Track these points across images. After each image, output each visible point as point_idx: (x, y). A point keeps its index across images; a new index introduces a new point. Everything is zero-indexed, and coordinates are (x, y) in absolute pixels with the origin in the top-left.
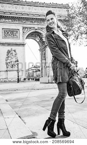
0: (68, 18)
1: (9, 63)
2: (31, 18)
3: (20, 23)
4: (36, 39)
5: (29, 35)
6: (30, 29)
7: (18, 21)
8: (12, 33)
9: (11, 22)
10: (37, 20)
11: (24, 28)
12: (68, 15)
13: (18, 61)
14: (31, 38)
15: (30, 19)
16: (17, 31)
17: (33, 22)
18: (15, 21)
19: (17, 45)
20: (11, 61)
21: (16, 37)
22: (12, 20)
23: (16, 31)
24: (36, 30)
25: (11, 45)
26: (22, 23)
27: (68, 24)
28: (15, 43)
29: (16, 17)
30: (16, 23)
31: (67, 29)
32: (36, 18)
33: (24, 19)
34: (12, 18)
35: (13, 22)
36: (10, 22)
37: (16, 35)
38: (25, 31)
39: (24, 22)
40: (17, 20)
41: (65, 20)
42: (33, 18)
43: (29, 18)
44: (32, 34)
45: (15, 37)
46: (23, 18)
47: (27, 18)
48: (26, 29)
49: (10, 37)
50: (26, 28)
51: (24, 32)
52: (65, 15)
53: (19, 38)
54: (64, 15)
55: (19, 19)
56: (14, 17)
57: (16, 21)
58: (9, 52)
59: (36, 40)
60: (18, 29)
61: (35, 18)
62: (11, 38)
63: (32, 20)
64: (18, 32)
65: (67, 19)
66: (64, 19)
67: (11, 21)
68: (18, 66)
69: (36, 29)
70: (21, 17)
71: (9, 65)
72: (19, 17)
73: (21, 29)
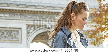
0: (100, 12)
2: (40, 12)
3: (23, 19)
4: (48, 43)
5: (36, 36)
6: (38, 28)
7: (19, 17)
8: (10, 33)
9: (9, 18)
10: (50, 14)
11: (28, 26)
12: (100, 7)
14: (40, 42)
15: (38, 14)
16: (18, 31)
17: (44, 17)
18: (14, 16)
21: (16, 39)
22: (10, 14)
23: (16, 31)
24: (48, 30)
26: (26, 19)
27: (100, 21)
29: (16, 10)
30: (17, 18)
31: (98, 27)
32: (49, 12)
33: (29, 13)
34: (11, 12)
35: (11, 18)
36: (7, 18)
37: (16, 36)
38: (31, 31)
39: (30, 17)
40: (18, 14)
41: (94, 14)
42: (43, 12)
43: (37, 11)
44: (41, 36)
45: (14, 39)
46: (28, 11)
47: (34, 11)
48: (33, 28)
49: (6, 39)
50: (32, 26)
51: (28, 33)
52: (95, 7)
53: (20, 41)
54: (93, 8)
55: (22, 12)
56: (13, 10)
57: (16, 16)
59: (48, 45)
60: (20, 27)
61: (46, 12)
62: (7, 41)
63: (41, 14)
64: (20, 31)
65: (98, 13)
66: (94, 12)
67: (8, 15)
69: (49, 28)
70: (25, 11)
72: (22, 11)
73: (24, 27)
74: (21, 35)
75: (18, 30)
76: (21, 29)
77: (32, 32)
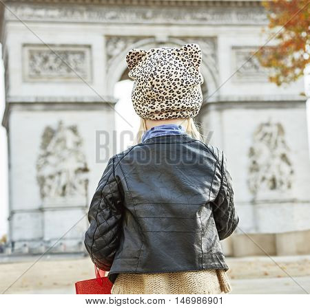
1: (51, 177)
2: (139, 1)
3: (95, 21)
6: (135, 42)
8: (63, 59)
9: (59, 20)
10: (164, 6)
11: (110, 39)
13: (86, 170)
15: (134, 6)
16: (82, 54)
17: (148, 16)
18: (72, 13)
19: (80, 105)
20: (58, 169)
22: (60, 9)
23: (79, 53)
25: (57, 107)
26: (103, 21)
28: (72, 100)
30: (79, 21)
32: (162, 2)
33: (111, 5)
34: (64, 4)
35: (64, 20)
36: (54, 20)
37: (79, 66)
38: (116, 52)
39: (113, 14)
40: (82, 8)
45: (73, 74)
47: (122, 1)
48: (121, 44)
49: (54, 74)
50: (119, 38)
51: (109, 57)
53: (88, 79)
55: (91, 5)
58: (49, 135)
60: (88, 43)
61: (154, 2)
62: (57, 80)
63: (142, 6)
67: (56, 13)
68: (86, 188)
69: (162, 43)
71: (50, 187)
73: (98, 42)
74: (91, 62)
75: (83, 50)
76: (89, 47)
77: (118, 55)
